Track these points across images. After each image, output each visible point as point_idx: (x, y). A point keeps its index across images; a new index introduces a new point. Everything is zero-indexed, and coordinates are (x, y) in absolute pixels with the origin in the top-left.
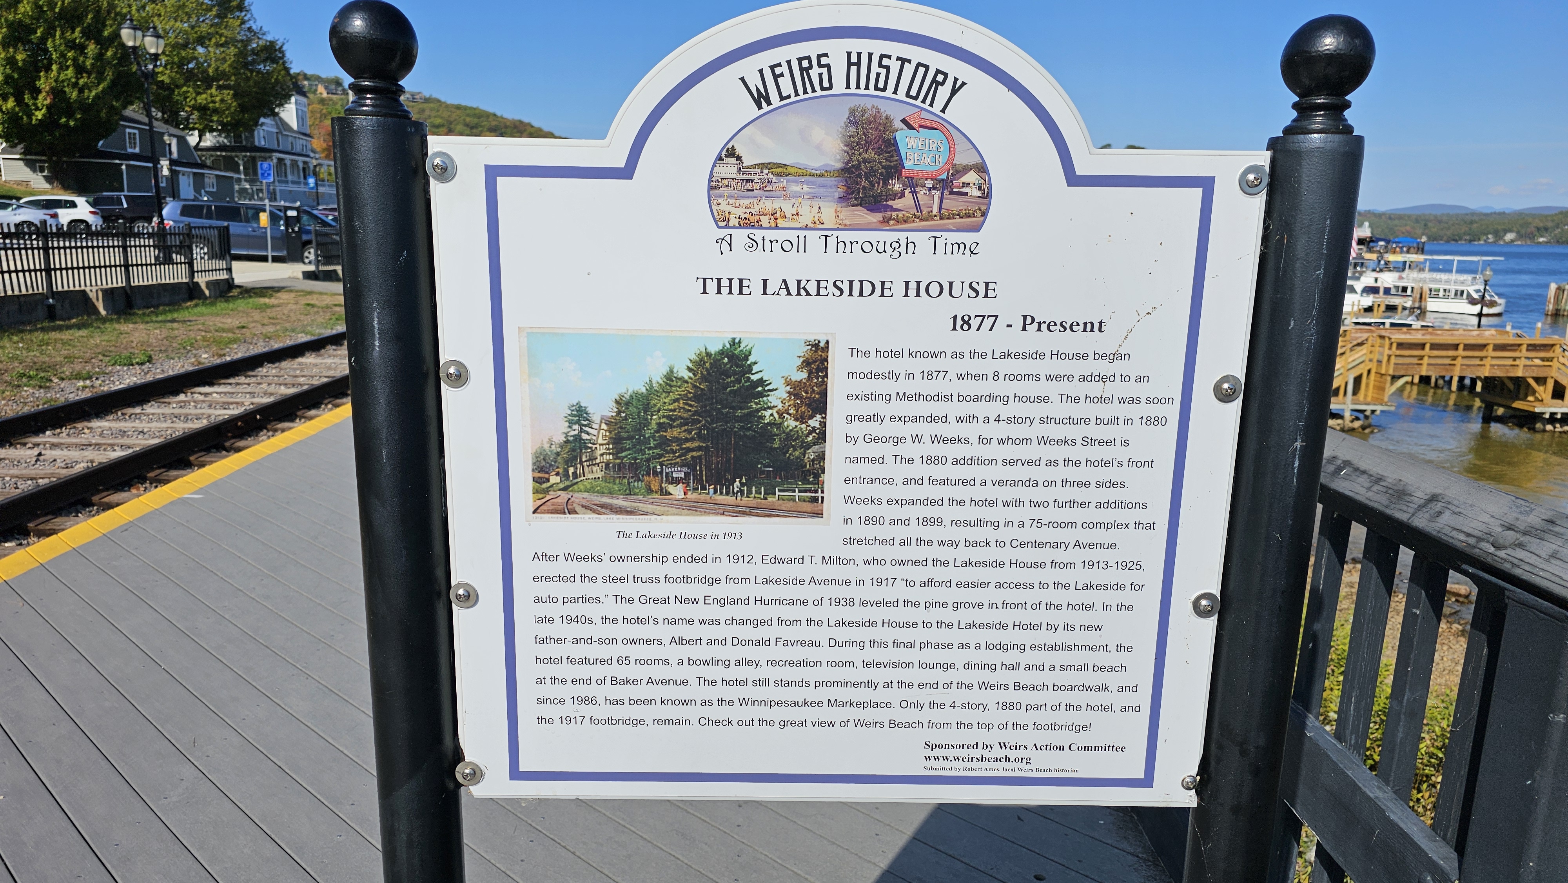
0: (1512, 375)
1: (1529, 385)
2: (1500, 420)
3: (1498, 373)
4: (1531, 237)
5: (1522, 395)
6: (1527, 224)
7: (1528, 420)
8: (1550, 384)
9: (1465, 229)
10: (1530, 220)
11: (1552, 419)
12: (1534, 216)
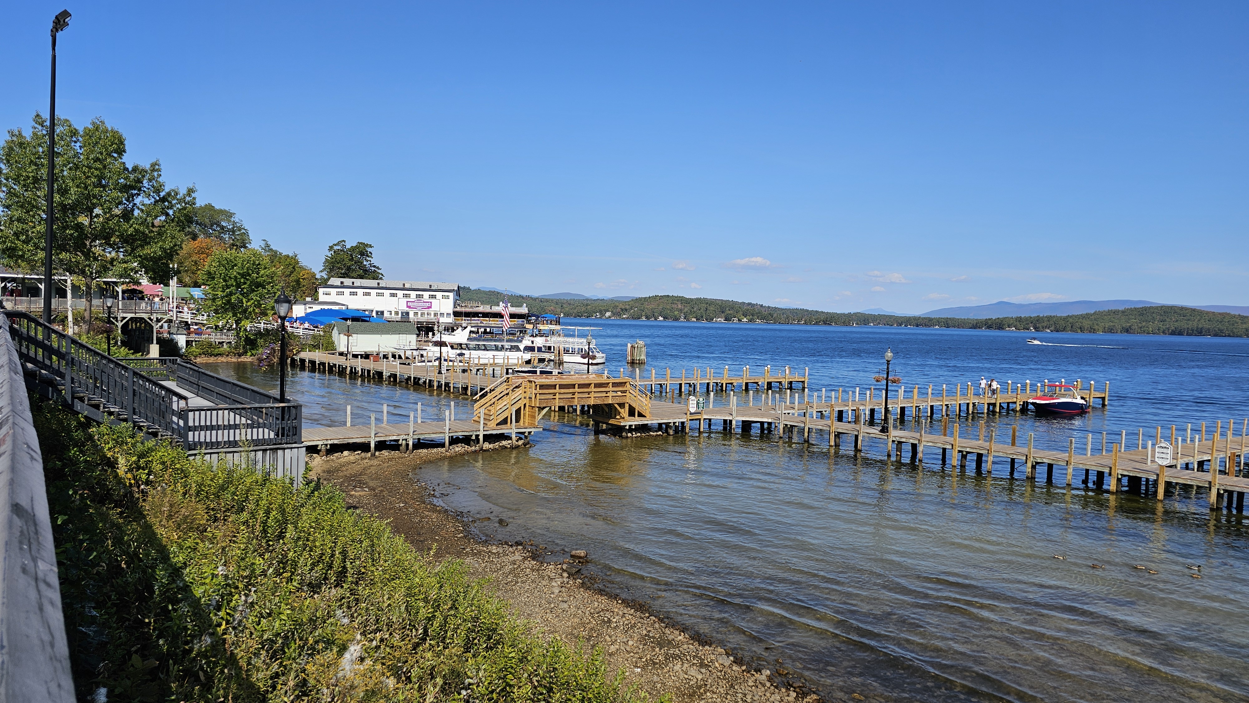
0: (606, 403)
1: (616, 408)
2: (604, 432)
3: (599, 402)
4: (619, 314)
5: (613, 416)
6: (616, 307)
7: (618, 431)
8: (627, 406)
9: (583, 309)
10: (617, 304)
11: (631, 430)
12: (619, 302)
